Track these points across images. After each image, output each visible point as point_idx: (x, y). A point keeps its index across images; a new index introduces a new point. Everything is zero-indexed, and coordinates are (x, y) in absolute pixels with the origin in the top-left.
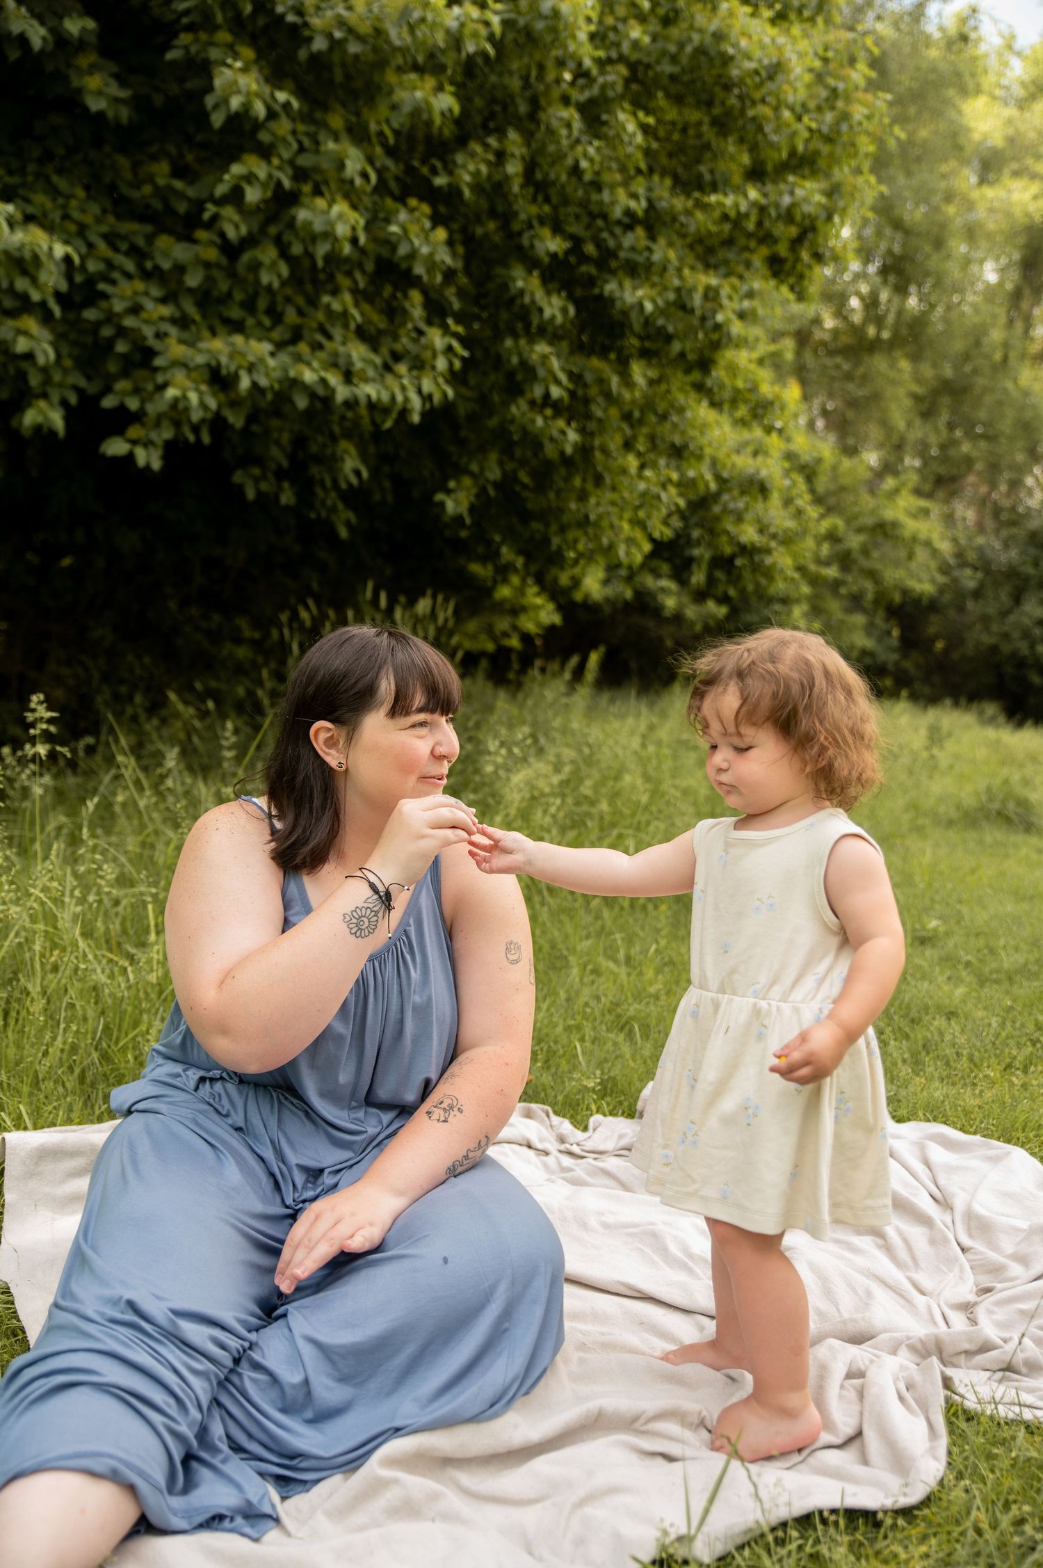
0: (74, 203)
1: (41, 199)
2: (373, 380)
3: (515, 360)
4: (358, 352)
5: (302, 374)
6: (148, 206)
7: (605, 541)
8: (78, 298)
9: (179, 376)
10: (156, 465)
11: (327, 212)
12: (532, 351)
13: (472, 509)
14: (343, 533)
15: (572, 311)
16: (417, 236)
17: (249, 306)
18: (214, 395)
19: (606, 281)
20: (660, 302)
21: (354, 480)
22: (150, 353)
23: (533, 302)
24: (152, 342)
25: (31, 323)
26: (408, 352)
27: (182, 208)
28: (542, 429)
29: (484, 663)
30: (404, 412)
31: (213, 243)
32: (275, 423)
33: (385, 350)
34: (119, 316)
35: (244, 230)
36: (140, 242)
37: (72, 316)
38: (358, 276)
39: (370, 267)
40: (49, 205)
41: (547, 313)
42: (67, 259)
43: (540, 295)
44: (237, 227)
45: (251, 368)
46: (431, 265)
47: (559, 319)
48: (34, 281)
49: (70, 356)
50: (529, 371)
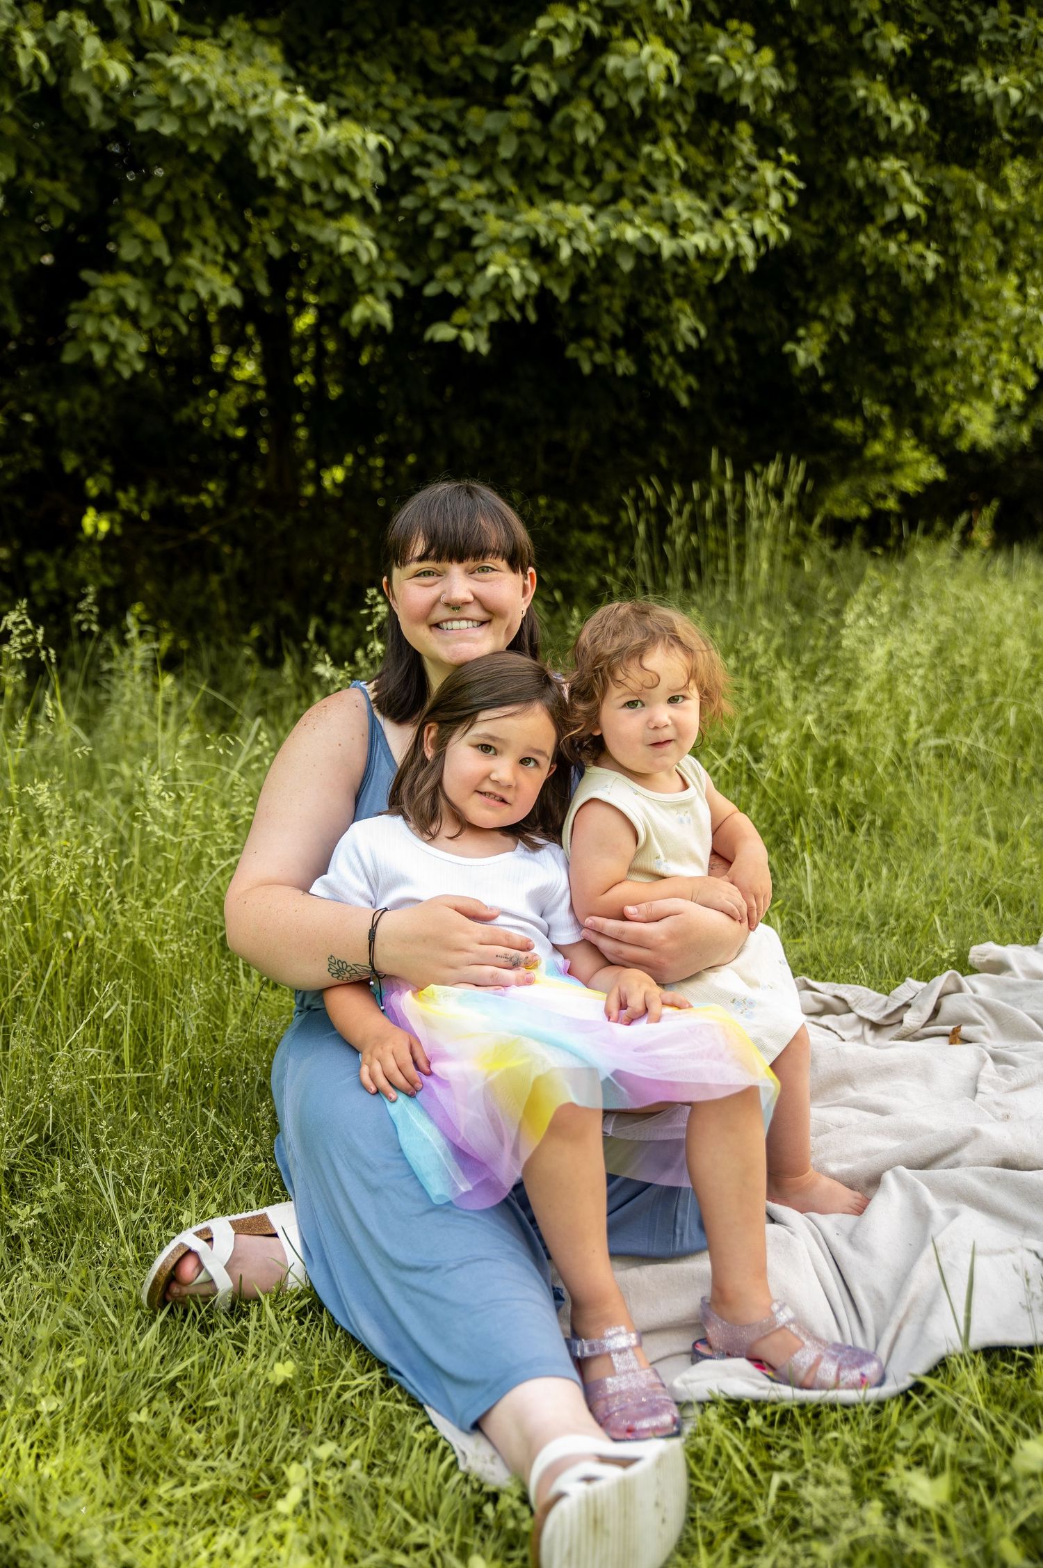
0: (385, 89)
1: (353, 91)
2: (702, 229)
3: (860, 183)
4: (683, 202)
5: (623, 233)
6: (457, 79)
7: (976, 379)
8: (395, 187)
9: (499, 253)
10: (484, 349)
11: (638, 55)
12: (879, 169)
13: (824, 358)
14: (684, 400)
15: (924, 114)
16: (739, 63)
17: (567, 169)
18: (536, 269)
19: (965, 74)
20: (1028, 86)
21: (693, 341)
22: (468, 233)
23: (878, 111)
24: (470, 220)
25: (352, 222)
26: (738, 192)
27: (491, 74)
28: (897, 256)
29: (859, 531)
30: (737, 260)
31: (526, 107)
32: (604, 290)
33: (713, 196)
34: (436, 200)
35: (554, 88)
36: (452, 118)
37: (390, 207)
38: (679, 118)
39: (691, 106)
40: (361, 95)
41: (896, 121)
42: (381, 148)
43: (885, 102)
44: (547, 85)
45: (570, 235)
46: (759, 89)
47: (910, 127)
48: (352, 177)
49: (392, 247)
50: (879, 192)
